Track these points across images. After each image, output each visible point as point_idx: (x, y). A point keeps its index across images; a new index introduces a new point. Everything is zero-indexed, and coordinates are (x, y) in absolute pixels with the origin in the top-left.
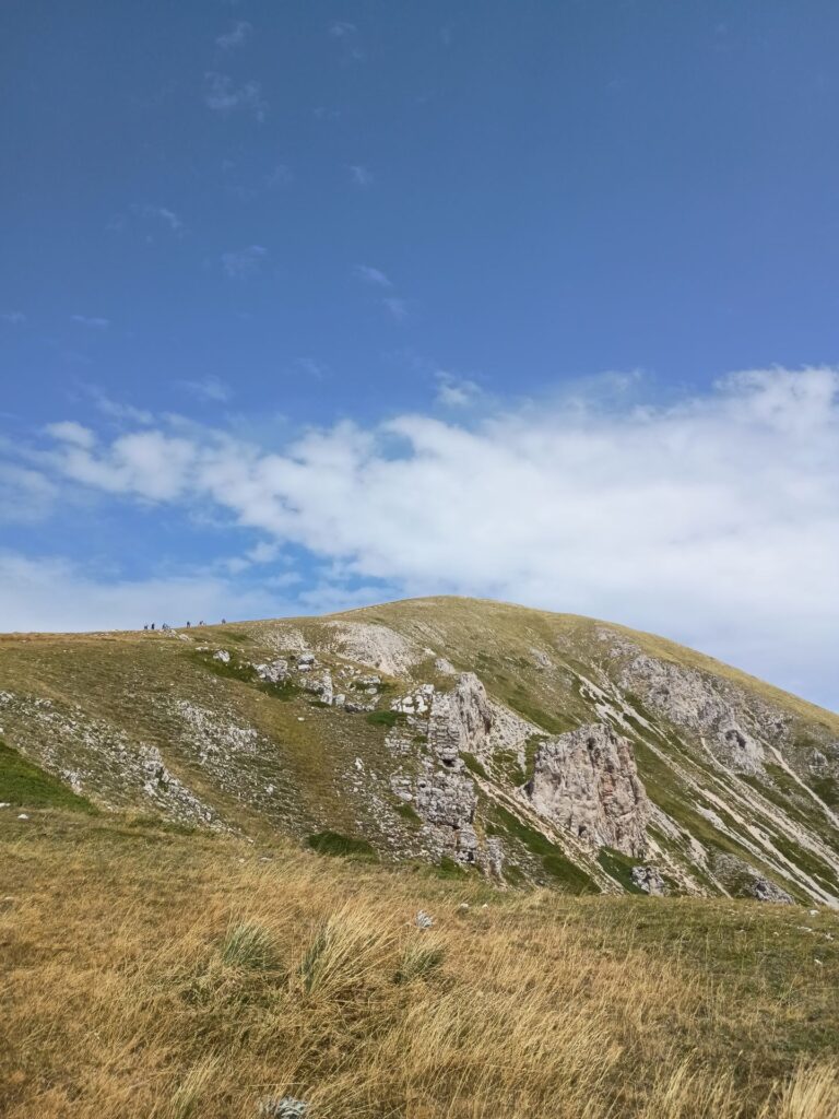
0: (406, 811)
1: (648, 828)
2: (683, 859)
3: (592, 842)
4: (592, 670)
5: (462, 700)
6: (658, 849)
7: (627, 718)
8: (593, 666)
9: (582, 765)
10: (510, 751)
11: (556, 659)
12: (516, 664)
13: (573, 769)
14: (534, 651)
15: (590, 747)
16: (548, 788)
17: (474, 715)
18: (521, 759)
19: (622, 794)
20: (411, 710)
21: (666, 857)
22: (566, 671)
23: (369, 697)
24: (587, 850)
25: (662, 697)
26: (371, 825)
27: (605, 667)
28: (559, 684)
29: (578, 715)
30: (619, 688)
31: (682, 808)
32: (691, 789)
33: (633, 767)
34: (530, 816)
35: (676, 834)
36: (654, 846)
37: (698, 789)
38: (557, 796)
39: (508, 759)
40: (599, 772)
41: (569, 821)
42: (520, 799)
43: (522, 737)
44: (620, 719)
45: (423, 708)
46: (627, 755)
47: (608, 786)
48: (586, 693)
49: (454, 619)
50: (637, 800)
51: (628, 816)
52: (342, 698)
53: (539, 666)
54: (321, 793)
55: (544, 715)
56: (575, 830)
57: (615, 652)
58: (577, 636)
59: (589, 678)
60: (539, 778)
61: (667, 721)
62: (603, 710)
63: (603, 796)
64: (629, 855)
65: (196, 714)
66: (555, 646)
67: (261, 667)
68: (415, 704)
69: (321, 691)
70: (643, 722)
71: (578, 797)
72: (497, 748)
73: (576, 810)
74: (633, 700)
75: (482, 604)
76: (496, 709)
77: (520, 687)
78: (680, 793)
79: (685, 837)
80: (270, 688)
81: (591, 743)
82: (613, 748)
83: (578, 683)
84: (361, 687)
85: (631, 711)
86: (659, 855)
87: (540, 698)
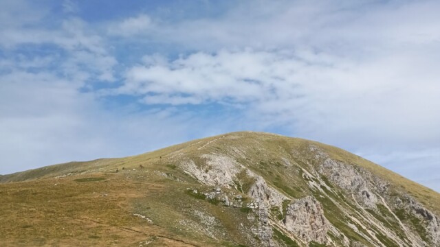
0: (257, 238)
1: (328, 233)
2: (340, 244)
3: (307, 240)
4: (307, 166)
5: (258, 188)
6: (331, 241)
7: (322, 187)
8: (308, 163)
9: (303, 212)
10: (277, 207)
11: (292, 161)
12: (276, 165)
13: (300, 214)
14: (283, 158)
15: (306, 205)
16: (291, 221)
17: (263, 193)
18: (281, 210)
19: (318, 222)
20: (253, 207)
21: (334, 244)
22: (296, 167)
23: (240, 202)
24: (305, 242)
25: (336, 177)
26: (248, 242)
27: (313, 164)
28: (293, 173)
29: (301, 187)
30: (319, 173)
31: (342, 224)
32: (346, 216)
33: (322, 211)
34: (285, 231)
35: (339, 235)
36: (330, 240)
37: (349, 216)
38: (295, 224)
39: (276, 210)
40: (310, 214)
41: (299, 232)
42: (281, 225)
43: (281, 201)
44: (319, 188)
45: (257, 207)
46: (320, 207)
47: (313, 219)
48: (305, 176)
49: (248, 145)
50: (323, 223)
51: (320, 230)
52: (232, 203)
53: (285, 165)
54: (235, 234)
55: (288, 188)
56: (301, 236)
57: (317, 157)
58: (301, 149)
59: (306, 169)
60: (288, 217)
61: (338, 187)
62: (312, 184)
63: (311, 223)
64: (321, 243)
65: (201, 214)
66: (291, 154)
67: (206, 194)
68: (254, 205)
69: (225, 201)
70: (328, 188)
71: (302, 224)
72: (272, 206)
73: (301, 228)
74: (324, 178)
75: (259, 135)
76: (270, 189)
77: (279, 176)
78: (342, 218)
79: (342, 236)
80: (210, 201)
81: (306, 204)
82: (314, 205)
83: (301, 172)
84: (237, 199)
85: (323, 183)
86: (331, 243)
87: (286, 180)
